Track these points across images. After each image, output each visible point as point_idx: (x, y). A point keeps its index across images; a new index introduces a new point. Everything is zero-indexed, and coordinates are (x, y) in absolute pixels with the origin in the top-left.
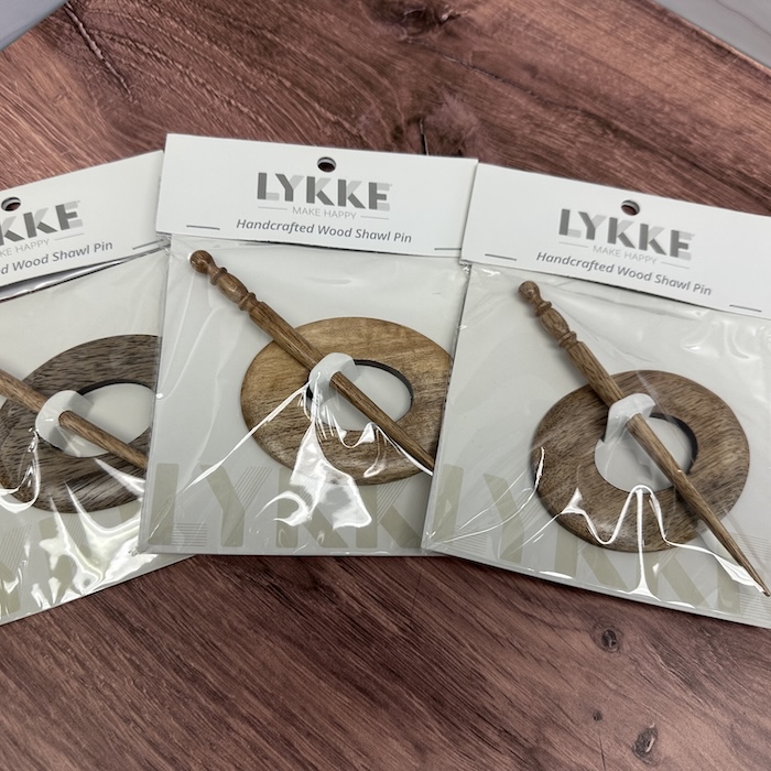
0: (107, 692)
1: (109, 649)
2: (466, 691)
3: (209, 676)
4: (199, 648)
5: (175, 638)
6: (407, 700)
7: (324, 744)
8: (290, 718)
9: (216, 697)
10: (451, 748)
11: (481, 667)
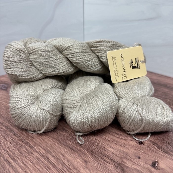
0: (3, 144)
1: (7, 137)
2: (100, 150)
3: (31, 143)
4: (30, 138)
5: (25, 136)
6: (83, 151)
7: (57, 159)
8: (50, 153)
9: (31, 147)
10: (95, 162)
11: (105, 146)
